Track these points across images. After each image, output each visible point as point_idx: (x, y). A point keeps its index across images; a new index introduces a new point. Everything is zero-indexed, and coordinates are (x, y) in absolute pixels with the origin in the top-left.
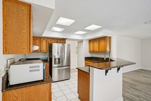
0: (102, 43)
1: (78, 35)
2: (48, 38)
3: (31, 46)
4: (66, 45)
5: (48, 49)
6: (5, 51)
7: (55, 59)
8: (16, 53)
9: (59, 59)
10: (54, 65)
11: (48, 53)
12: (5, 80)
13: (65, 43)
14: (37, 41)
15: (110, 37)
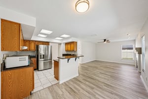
0: (72, 45)
1: (57, 40)
2: (36, 41)
3: (21, 47)
4: (50, 46)
5: (36, 49)
6: (3, 49)
7: (41, 55)
8: (10, 51)
9: (44, 55)
10: (40, 60)
11: (36, 52)
12: (3, 65)
13: (49, 45)
14: (27, 43)
15: (76, 42)
